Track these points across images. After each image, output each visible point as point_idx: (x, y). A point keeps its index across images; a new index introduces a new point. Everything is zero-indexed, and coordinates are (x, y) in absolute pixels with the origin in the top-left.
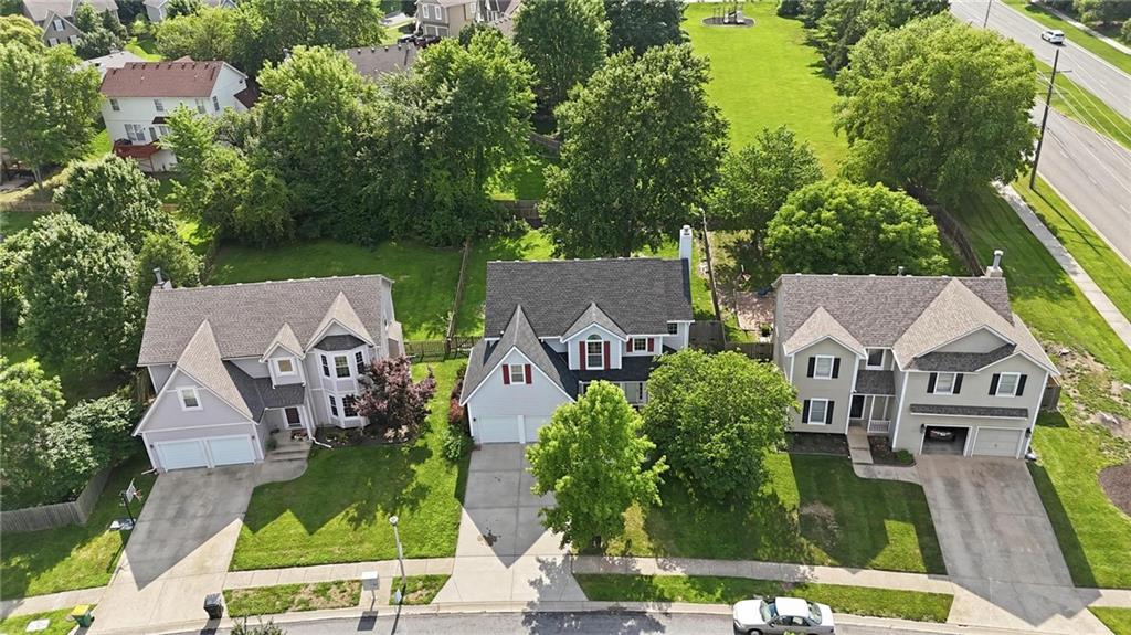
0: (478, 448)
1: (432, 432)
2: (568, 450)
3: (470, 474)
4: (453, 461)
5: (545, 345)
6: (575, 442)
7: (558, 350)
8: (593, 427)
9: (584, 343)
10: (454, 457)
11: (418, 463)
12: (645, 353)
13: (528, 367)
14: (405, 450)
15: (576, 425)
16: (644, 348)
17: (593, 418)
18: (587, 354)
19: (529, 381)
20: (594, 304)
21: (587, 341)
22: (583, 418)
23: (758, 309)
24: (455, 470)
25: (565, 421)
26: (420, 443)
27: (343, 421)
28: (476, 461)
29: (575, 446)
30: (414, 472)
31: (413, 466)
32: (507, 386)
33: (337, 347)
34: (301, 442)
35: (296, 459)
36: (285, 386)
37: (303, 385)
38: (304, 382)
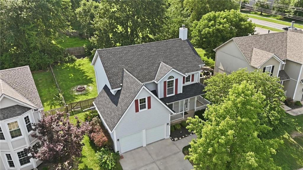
0: (121, 157)
7: (151, 89)
12: (190, 83)
13: (149, 98)
16: (190, 80)
18: (167, 88)
19: (149, 107)
20: (162, 62)
21: (167, 81)
27: (20, 168)
28: (125, 165)
32: (137, 113)
33: (9, 116)
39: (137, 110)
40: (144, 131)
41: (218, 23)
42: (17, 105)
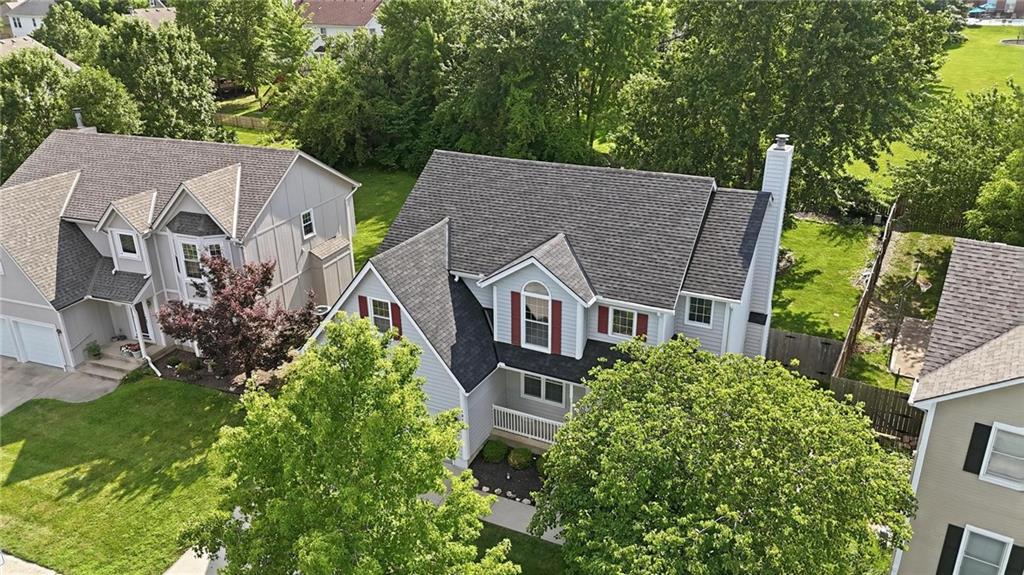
5: (456, 286)
7: (482, 301)
9: (518, 295)
16: (629, 332)
18: (523, 319)
20: (561, 235)
21: (524, 294)
33: (186, 229)
34: (131, 359)
35: (110, 379)
36: (128, 274)
37: (145, 277)
38: (149, 273)
42: (207, 215)
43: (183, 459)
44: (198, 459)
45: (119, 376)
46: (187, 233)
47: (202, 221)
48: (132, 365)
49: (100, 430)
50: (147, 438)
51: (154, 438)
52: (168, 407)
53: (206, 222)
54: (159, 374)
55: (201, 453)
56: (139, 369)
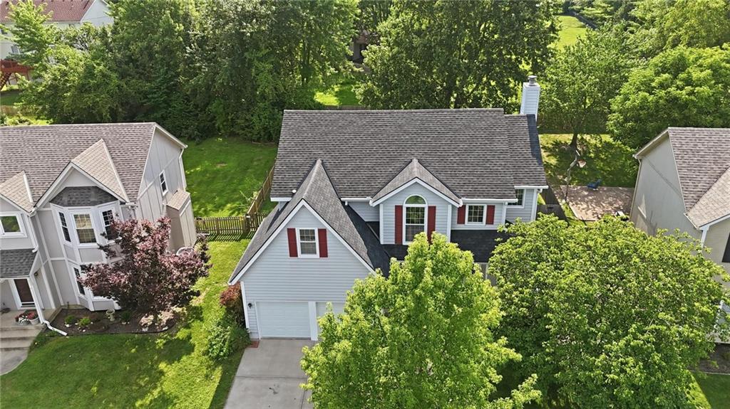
0: (254, 344)
1: (202, 320)
2: (369, 358)
3: (236, 381)
4: (218, 360)
5: (349, 209)
6: (383, 344)
7: (367, 217)
8: (416, 318)
9: (401, 207)
10: (218, 356)
11: (170, 362)
12: (482, 226)
13: (323, 233)
14: (160, 342)
15: (386, 315)
16: (481, 220)
17: (418, 299)
18: (404, 224)
19: (324, 253)
20: (415, 161)
21: (405, 206)
22: (399, 302)
23: (591, 201)
24: (217, 374)
25: (368, 306)
26: (181, 334)
27: (92, 301)
28: (249, 363)
29: (383, 351)
30: (162, 373)
31: (162, 366)
32: (294, 259)
33: (77, 202)
34: (29, 327)
35: (14, 349)
36: (12, 251)
37: (34, 251)
38: (36, 247)
39: (293, 253)
40: (312, 305)
41: (681, 80)
42: (96, 187)
43: (142, 396)
44: (156, 393)
45: (27, 344)
46: (79, 204)
47: (93, 193)
48: (33, 332)
49: (41, 394)
50: (95, 389)
51: (101, 386)
52: (95, 358)
53: (96, 193)
54: (65, 334)
55: (155, 387)
56: (41, 334)
